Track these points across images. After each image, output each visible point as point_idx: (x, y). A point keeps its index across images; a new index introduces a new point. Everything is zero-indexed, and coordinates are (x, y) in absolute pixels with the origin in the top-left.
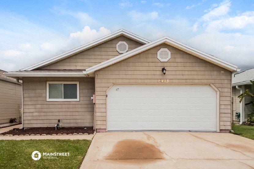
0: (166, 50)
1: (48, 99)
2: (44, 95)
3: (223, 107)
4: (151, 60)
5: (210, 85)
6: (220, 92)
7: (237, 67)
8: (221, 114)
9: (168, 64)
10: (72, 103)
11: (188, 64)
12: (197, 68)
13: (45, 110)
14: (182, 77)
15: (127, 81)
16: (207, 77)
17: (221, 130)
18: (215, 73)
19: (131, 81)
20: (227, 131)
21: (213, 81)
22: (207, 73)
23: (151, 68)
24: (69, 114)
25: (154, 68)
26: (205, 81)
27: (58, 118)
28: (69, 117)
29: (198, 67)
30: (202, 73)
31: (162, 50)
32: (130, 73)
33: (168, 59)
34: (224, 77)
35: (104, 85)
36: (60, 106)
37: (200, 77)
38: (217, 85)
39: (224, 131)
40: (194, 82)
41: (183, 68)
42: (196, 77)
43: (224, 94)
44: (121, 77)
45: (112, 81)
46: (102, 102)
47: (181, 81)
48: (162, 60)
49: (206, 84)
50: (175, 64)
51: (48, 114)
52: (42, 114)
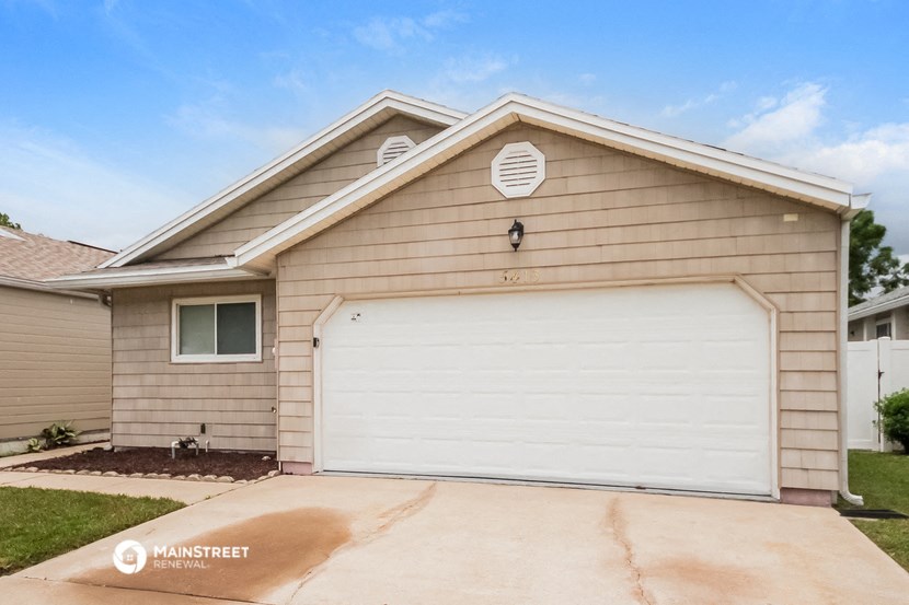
0: (526, 147)
1: (176, 358)
2: (164, 343)
3: (794, 381)
4: (467, 196)
5: (734, 282)
6: (780, 312)
7: (849, 190)
8: (784, 414)
9: (536, 206)
10: (240, 368)
11: (622, 198)
12: (665, 213)
13: (166, 392)
14: (595, 255)
15: (382, 284)
16: (712, 247)
17: (784, 490)
18: (754, 226)
19: (398, 283)
20: (818, 498)
21: (741, 265)
22: (710, 229)
23: (470, 229)
24: (231, 405)
25: (482, 228)
26: (705, 266)
27: (201, 418)
28: (231, 417)
29: (667, 207)
30: (690, 230)
31: (510, 149)
32: (390, 251)
33: (534, 184)
34: (798, 242)
35: (304, 302)
36: (206, 380)
37: (678, 250)
38: (765, 282)
39: (804, 498)
40: (652, 275)
41: (600, 218)
42: (657, 251)
43: (801, 322)
44: (362, 269)
45: (330, 287)
46: (300, 364)
47: (592, 272)
48: (510, 193)
49: (715, 281)
50: (566, 204)
51: (175, 404)
52: (160, 404)
